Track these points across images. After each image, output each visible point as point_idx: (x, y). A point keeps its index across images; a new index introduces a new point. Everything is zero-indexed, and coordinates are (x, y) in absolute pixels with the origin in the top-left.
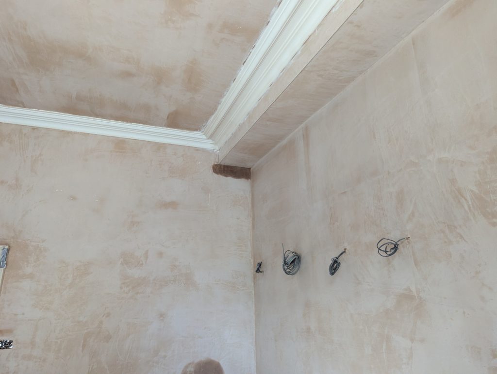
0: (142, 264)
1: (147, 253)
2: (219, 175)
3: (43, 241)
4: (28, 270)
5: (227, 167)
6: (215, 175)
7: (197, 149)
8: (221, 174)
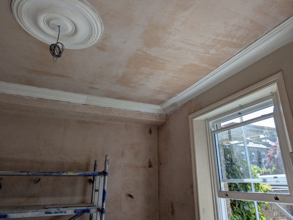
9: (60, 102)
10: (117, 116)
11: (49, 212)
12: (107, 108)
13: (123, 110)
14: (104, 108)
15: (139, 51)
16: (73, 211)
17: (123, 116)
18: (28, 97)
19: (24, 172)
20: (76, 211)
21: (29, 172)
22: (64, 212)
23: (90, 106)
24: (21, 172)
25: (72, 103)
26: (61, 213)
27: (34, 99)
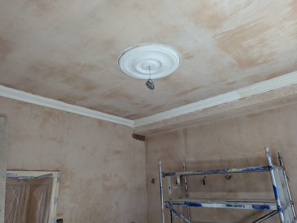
0: (110, 180)
1: (111, 174)
2: (135, 139)
3: (73, 169)
4: (68, 184)
5: (137, 135)
6: (133, 139)
7: (127, 127)
8: (135, 138)
9: (219, 106)
10: (284, 96)
11: (229, 205)
12: (267, 93)
13: (289, 87)
14: (264, 94)
15: (216, 37)
16: (251, 206)
17: (291, 93)
18: (196, 112)
19: (199, 172)
20: (254, 206)
21: (202, 171)
22: (243, 206)
23: (247, 98)
24: (197, 171)
25: (228, 102)
26: (240, 207)
27: (200, 111)
